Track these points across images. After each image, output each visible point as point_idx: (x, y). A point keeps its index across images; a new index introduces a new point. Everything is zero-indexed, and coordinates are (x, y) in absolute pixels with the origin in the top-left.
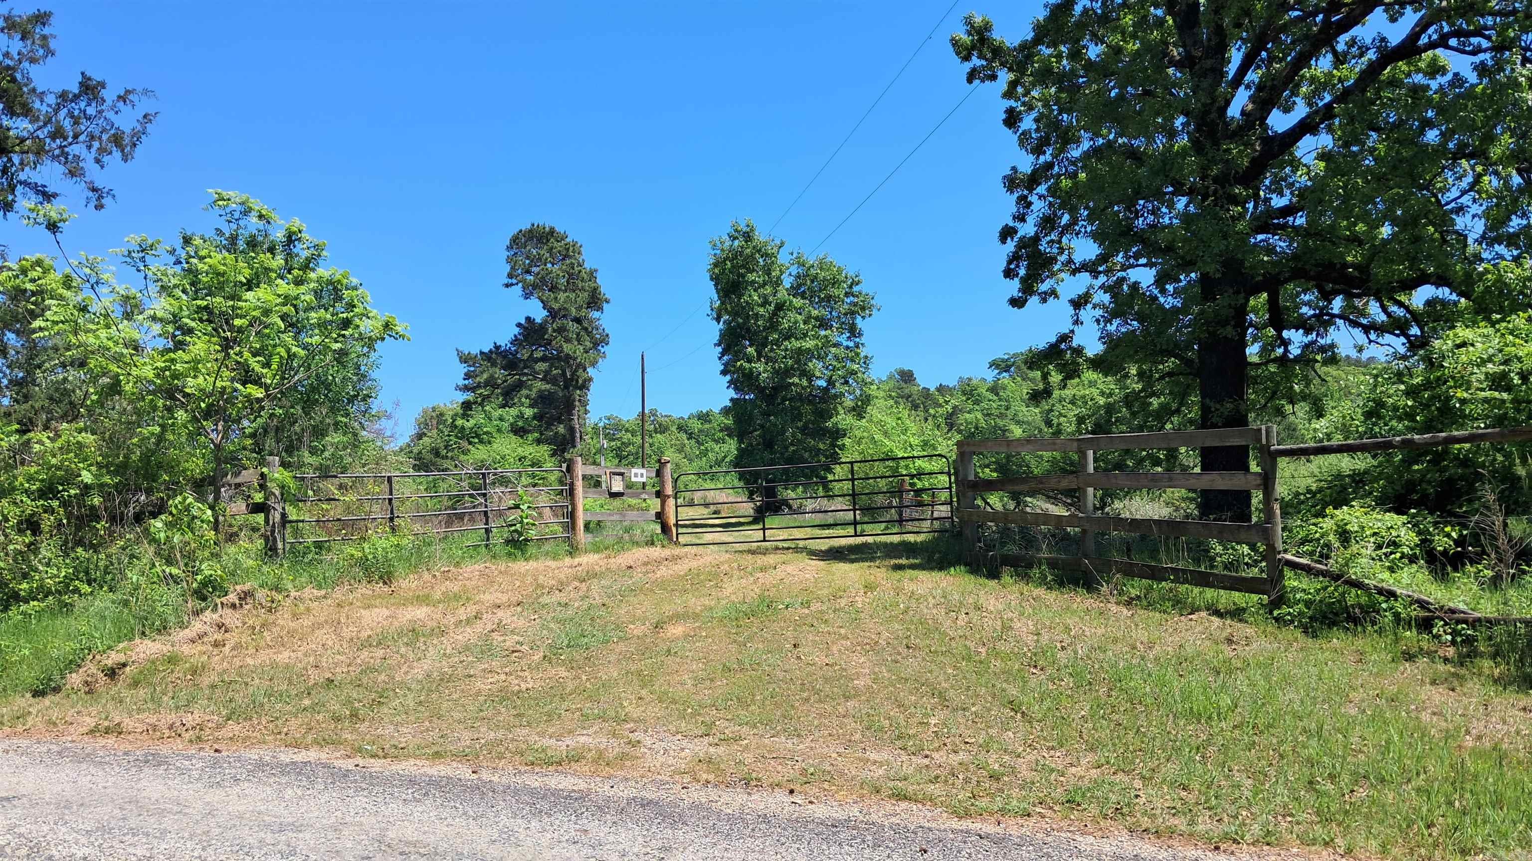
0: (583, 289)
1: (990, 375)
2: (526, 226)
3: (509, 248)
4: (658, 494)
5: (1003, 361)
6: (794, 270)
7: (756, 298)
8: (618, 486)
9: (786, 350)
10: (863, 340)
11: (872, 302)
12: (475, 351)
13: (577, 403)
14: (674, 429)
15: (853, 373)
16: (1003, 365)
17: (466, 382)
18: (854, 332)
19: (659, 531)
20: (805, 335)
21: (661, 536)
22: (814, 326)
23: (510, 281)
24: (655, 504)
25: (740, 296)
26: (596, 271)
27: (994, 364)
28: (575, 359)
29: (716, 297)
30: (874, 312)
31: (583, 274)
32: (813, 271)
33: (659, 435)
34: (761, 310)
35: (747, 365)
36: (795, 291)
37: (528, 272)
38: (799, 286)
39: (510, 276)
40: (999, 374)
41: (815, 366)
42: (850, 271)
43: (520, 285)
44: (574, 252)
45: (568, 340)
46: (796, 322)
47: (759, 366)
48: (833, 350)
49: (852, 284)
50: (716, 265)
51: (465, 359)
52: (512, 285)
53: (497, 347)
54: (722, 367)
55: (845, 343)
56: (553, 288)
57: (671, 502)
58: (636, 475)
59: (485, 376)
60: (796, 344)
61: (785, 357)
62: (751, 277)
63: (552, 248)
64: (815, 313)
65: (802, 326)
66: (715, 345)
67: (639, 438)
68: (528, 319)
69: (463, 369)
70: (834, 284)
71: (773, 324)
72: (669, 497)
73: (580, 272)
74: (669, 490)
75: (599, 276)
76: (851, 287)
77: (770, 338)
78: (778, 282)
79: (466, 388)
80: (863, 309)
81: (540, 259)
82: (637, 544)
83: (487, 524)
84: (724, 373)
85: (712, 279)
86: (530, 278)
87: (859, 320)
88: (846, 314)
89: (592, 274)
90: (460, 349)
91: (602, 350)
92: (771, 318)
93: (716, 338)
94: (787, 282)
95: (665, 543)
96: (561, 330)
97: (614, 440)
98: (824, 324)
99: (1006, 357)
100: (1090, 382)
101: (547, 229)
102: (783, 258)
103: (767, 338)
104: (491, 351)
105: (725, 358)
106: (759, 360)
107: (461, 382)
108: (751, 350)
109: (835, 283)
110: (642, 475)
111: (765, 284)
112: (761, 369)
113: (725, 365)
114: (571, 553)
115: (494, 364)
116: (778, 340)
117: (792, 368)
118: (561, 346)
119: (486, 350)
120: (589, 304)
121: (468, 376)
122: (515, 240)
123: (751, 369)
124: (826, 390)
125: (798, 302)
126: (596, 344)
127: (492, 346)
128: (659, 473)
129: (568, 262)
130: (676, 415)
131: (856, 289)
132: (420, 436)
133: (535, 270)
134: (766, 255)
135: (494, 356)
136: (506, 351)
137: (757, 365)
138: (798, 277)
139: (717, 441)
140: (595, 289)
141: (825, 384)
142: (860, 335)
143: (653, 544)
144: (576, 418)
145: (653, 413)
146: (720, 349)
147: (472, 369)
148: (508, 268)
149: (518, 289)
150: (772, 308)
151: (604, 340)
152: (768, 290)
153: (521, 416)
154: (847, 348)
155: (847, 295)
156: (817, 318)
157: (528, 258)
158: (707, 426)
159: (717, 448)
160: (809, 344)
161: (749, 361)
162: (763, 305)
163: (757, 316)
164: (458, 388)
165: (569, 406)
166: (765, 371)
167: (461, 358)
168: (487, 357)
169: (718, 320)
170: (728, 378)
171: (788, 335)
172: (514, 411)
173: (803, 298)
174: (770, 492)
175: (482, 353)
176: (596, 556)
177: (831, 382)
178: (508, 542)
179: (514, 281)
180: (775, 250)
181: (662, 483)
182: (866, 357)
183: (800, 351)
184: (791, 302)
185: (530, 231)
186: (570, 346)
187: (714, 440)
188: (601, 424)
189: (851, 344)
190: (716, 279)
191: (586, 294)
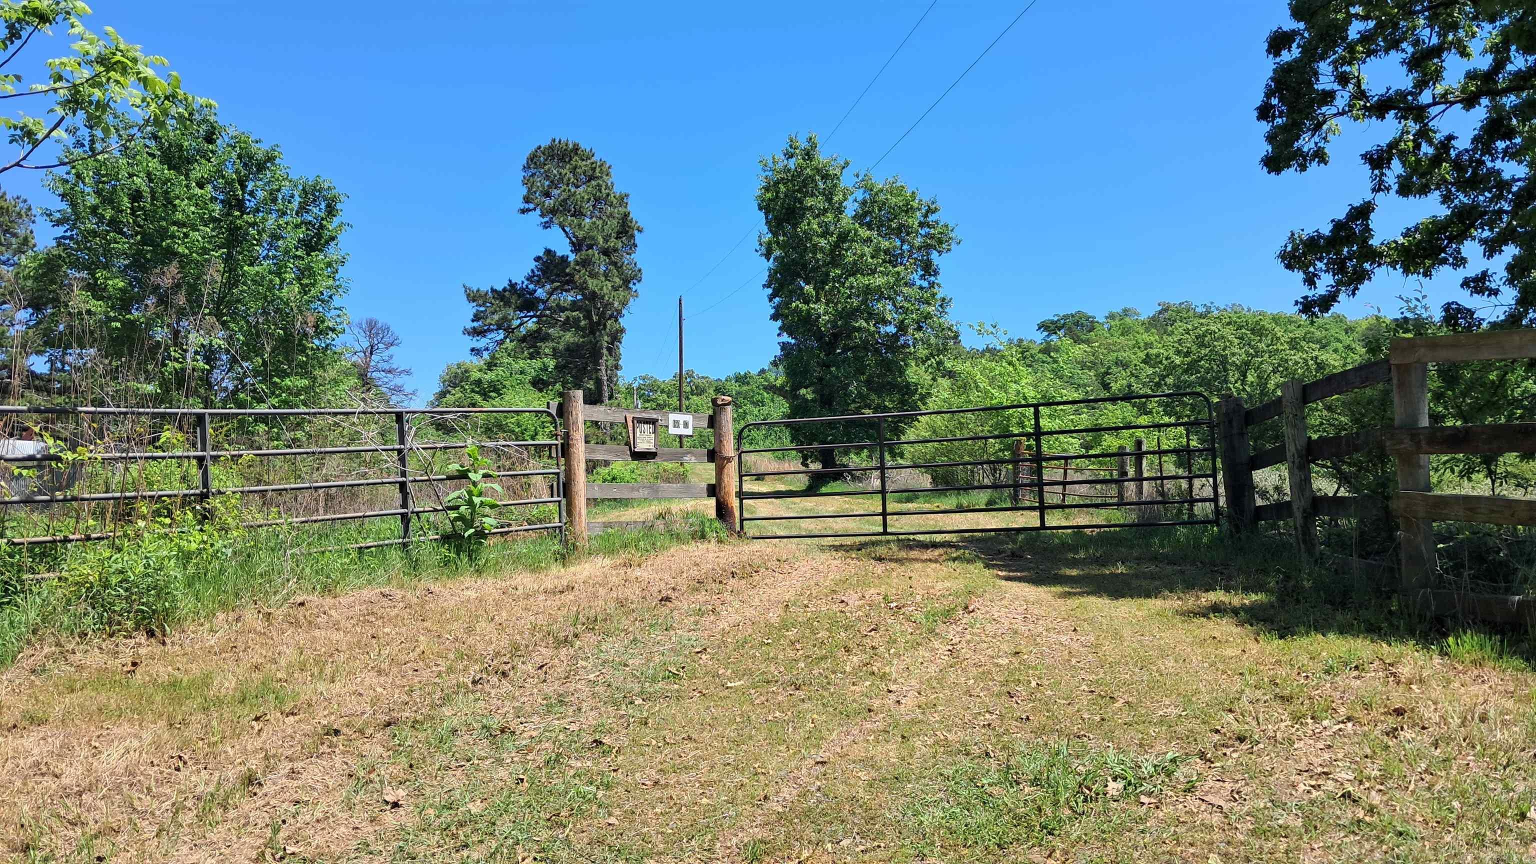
0: (611, 216)
1: (1039, 337)
2: (545, 143)
3: (526, 168)
4: (712, 456)
5: (1052, 322)
6: (860, 195)
7: (815, 226)
8: (645, 441)
9: (852, 287)
10: (939, 279)
11: (952, 235)
12: (485, 288)
13: (605, 351)
14: (711, 391)
15: (928, 316)
16: (1052, 327)
17: (476, 324)
18: (928, 269)
19: (712, 513)
20: (873, 272)
21: (717, 524)
22: (884, 261)
23: (527, 206)
24: (706, 472)
25: (795, 226)
26: (627, 196)
27: (1043, 326)
28: (603, 297)
29: (765, 229)
30: (953, 246)
31: (612, 198)
32: (882, 197)
33: (695, 397)
34: (823, 242)
35: (804, 307)
36: (859, 217)
37: (547, 195)
38: (865, 214)
39: (527, 200)
40: (1048, 336)
41: (885, 308)
42: (924, 197)
43: (538, 212)
44: (601, 172)
45: (593, 275)
46: (863, 255)
47: (820, 308)
48: (905, 290)
49: (927, 212)
50: (767, 189)
51: (473, 297)
52: (528, 210)
53: (513, 285)
54: (773, 311)
55: (919, 283)
56: (578, 213)
57: (732, 469)
58: (676, 424)
59: (496, 317)
60: (865, 281)
61: (849, 297)
62: (809, 202)
63: (575, 168)
64: (885, 244)
65: (870, 260)
66: (764, 286)
67: (675, 399)
68: (548, 252)
69: (470, 309)
70: (907, 212)
71: (835, 257)
72: (729, 460)
73: (608, 195)
74: (729, 449)
75: (630, 201)
76: (926, 216)
77: (832, 274)
78: (840, 210)
79: (477, 333)
80: (940, 242)
81: (561, 180)
82: (677, 538)
83: (404, 505)
84: (774, 317)
85: (760, 209)
86: (549, 202)
87: (934, 255)
88: (920, 248)
89: (622, 200)
90: (468, 285)
91: (634, 288)
92: (832, 251)
93: (764, 277)
94: (851, 208)
95: (723, 535)
96: (585, 263)
97: (648, 401)
98: (893, 258)
99: (1056, 319)
100: (1146, 344)
101: (571, 146)
102: (847, 181)
103: (827, 274)
104: (505, 290)
105: (777, 300)
106: (818, 300)
107: (470, 325)
108: (808, 288)
109: (908, 210)
110: (686, 425)
111: (825, 211)
112: (821, 311)
113: (777, 308)
114: (563, 557)
115: (507, 303)
116: (840, 276)
117: (857, 309)
118: (585, 282)
119: (500, 288)
120: (619, 233)
121: (476, 318)
122: (532, 158)
123: (808, 311)
124: (896, 337)
125: (864, 233)
126: (626, 282)
127: (506, 284)
128: (713, 422)
129: (594, 183)
130: (713, 377)
131: (931, 218)
132: (443, 394)
133: (555, 192)
134: (825, 177)
135: (507, 294)
136: (522, 289)
137: (816, 306)
138: (864, 203)
139: (756, 404)
140: (626, 215)
141: (894, 330)
142: (936, 273)
143: (703, 537)
144: (603, 368)
145: (690, 374)
146: (770, 291)
147: (482, 309)
148: (524, 191)
149: (535, 217)
150: (834, 238)
151: (636, 276)
152: (830, 217)
153: (545, 369)
154: (921, 288)
155: (921, 225)
156: (887, 252)
157: (547, 177)
158: (745, 388)
159: (756, 411)
160: (879, 281)
161: (807, 302)
162: (824, 235)
163: (815, 248)
164: (467, 332)
165: (596, 355)
166: (826, 313)
167: (468, 296)
168: (500, 295)
169: (768, 256)
170: (779, 323)
171: (854, 270)
172: (537, 364)
173: (870, 228)
174: (827, 458)
175: (493, 291)
176: (607, 562)
177: (902, 328)
178: (446, 539)
179: (531, 206)
180: (837, 171)
181: (719, 438)
182: (943, 300)
183: (867, 290)
184: (856, 231)
185: (551, 148)
186: (595, 282)
187: (753, 403)
188: (635, 385)
189: (925, 284)
190: (765, 207)
191: (615, 222)
